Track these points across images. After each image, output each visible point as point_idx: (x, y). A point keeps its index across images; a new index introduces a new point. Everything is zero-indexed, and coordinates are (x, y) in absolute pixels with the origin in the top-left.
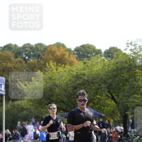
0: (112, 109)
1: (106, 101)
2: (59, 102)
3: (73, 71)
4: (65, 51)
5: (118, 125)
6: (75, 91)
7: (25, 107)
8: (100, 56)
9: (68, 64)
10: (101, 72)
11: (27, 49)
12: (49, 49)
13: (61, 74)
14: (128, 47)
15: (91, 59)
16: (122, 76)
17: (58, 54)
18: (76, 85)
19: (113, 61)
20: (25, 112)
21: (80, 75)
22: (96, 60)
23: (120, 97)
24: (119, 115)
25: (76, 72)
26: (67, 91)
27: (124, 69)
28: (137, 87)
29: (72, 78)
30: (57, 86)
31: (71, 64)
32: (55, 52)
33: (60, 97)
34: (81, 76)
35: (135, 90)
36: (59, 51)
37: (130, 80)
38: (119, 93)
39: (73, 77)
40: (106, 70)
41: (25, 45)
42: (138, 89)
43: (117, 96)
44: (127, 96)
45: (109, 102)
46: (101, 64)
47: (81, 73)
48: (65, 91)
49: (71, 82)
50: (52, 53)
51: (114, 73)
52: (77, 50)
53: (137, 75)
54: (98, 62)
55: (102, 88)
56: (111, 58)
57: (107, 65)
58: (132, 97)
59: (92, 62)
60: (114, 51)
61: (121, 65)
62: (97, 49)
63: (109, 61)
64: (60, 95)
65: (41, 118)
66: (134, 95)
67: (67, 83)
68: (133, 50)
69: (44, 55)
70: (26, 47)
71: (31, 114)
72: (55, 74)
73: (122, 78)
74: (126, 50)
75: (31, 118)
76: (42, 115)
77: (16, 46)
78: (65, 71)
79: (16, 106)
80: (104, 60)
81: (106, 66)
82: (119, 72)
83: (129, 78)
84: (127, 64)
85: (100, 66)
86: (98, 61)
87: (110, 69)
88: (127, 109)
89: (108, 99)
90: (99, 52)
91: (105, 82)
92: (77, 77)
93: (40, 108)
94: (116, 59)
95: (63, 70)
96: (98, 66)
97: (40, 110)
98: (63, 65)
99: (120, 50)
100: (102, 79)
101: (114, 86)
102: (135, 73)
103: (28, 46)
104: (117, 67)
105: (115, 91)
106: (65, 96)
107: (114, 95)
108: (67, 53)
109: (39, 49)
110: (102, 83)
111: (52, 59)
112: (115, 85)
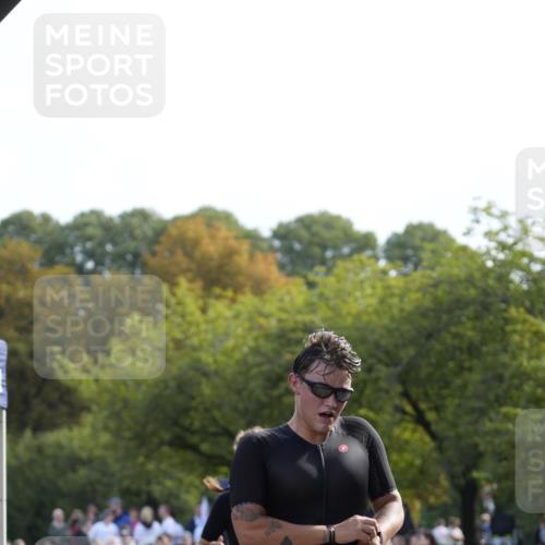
0: (418, 462)
1: (397, 431)
2: (215, 435)
3: (267, 316)
4: (237, 238)
5: (442, 521)
6: (276, 393)
7: (84, 455)
8: (370, 258)
9: (247, 290)
10: (374, 318)
11: (90, 231)
12: (174, 232)
13: (221, 325)
14: (477, 221)
15: (336, 271)
16: (456, 336)
17: (211, 248)
18: (278, 370)
19: (419, 277)
20: (83, 472)
21: (293, 330)
22: (357, 274)
23: (449, 414)
24: (444, 482)
25: (280, 321)
26: (245, 394)
27: (461, 309)
28: (513, 377)
29: (262, 342)
30: (206, 374)
31: (259, 288)
32: (196, 243)
33: (217, 414)
34: (300, 334)
35: (504, 386)
36: (213, 237)
37: (485, 349)
38: (444, 398)
39: (267, 337)
40: (395, 311)
41: (83, 215)
42: (516, 381)
43: (437, 409)
44: (473, 410)
45: (407, 435)
46: (373, 287)
47: (296, 322)
48: (239, 392)
49: (258, 359)
50: (187, 245)
51: (425, 323)
52: (283, 233)
53: (515, 331)
54: (362, 282)
55: (377, 380)
56: (410, 266)
57: (397, 291)
58: (492, 415)
59: (338, 282)
60: (423, 239)
61: (450, 293)
62: (358, 233)
63: (405, 275)
64: (219, 407)
65: (144, 497)
66: (501, 405)
67: (243, 362)
68: (497, 233)
69: (154, 254)
70: (86, 225)
71: (105, 480)
72: (198, 325)
73: (456, 342)
74: (468, 233)
75: (106, 497)
76: (149, 483)
77: (46, 219)
78: (237, 316)
79: (50, 451)
80: (385, 272)
81: (392, 295)
82: (445, 317)
83: (484, 342)
84: (474, 286)
85: (372, 295)
86: (362, 276)
87: (408, 307)
88: (474, 458)
89: (402, 421)
90: (365, 242)
91: (391, 359)
92: (283, 337)
93: (141, 459)
94: (433, 269)
95: (228, 313)
96: (364, 297)
97: (143, 465)
98: (229, 293)
99: (444, 233)
100: (377, 345)
101: (424, 371)
102: (507, 321)
103: (93, 219)
104: (435, 299)
105: (431, 392)
106: (235, 409)
107: (423, 406)
108: (245, 247)
109: (138, 232)
110: (380, 361)
111: (188, 270)
112: (430, 369)
